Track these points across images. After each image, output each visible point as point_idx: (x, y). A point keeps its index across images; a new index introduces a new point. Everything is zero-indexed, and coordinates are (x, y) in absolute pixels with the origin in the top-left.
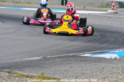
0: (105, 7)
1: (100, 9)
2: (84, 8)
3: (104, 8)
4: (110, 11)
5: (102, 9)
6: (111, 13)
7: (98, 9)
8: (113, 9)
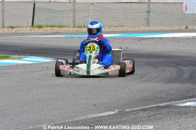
2: (186, 28)
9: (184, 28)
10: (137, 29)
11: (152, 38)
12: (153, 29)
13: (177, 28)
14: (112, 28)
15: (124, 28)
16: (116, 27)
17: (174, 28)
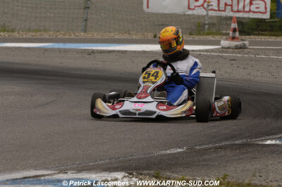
0: (208, 34)
1: (197, 38)
2: (155, 36)
3: (205, 37)
4: (225, 43)
5: (202, 38)
6: (229, 48)
7: (190, 38)
8: (233, 38)
9: (150, 36)
10: (73, 36)
11: (102, 52)
12: (100, 37)
13: (140, 36)
14: (31, 33)
15: (51, 33)
16: (36, 31)
17: (134, 37)
